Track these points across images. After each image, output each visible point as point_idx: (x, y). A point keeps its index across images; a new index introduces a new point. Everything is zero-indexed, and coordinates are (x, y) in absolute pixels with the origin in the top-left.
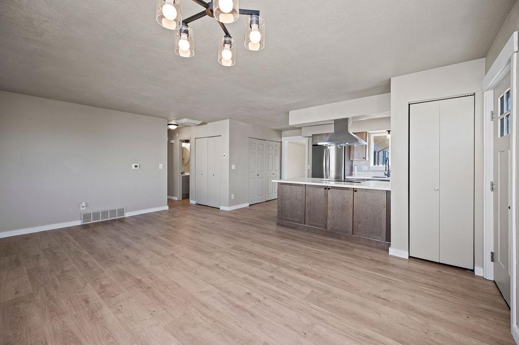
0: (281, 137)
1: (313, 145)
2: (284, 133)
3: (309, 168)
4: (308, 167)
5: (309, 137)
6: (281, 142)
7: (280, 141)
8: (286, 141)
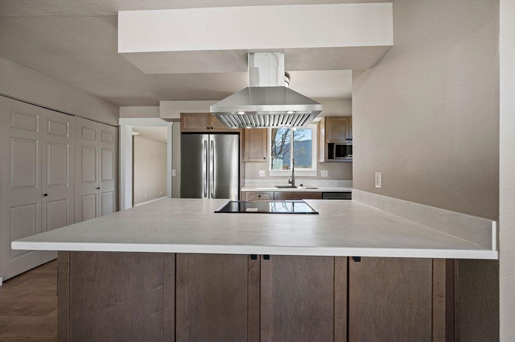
0: (117, 116)
1: (183, 133)
2: (122, 110)
3: (174, 175)
4: (172, 172)
5: (174, 120)
6: (118, 127)
7: (116, 124)
8: (129, 126)
